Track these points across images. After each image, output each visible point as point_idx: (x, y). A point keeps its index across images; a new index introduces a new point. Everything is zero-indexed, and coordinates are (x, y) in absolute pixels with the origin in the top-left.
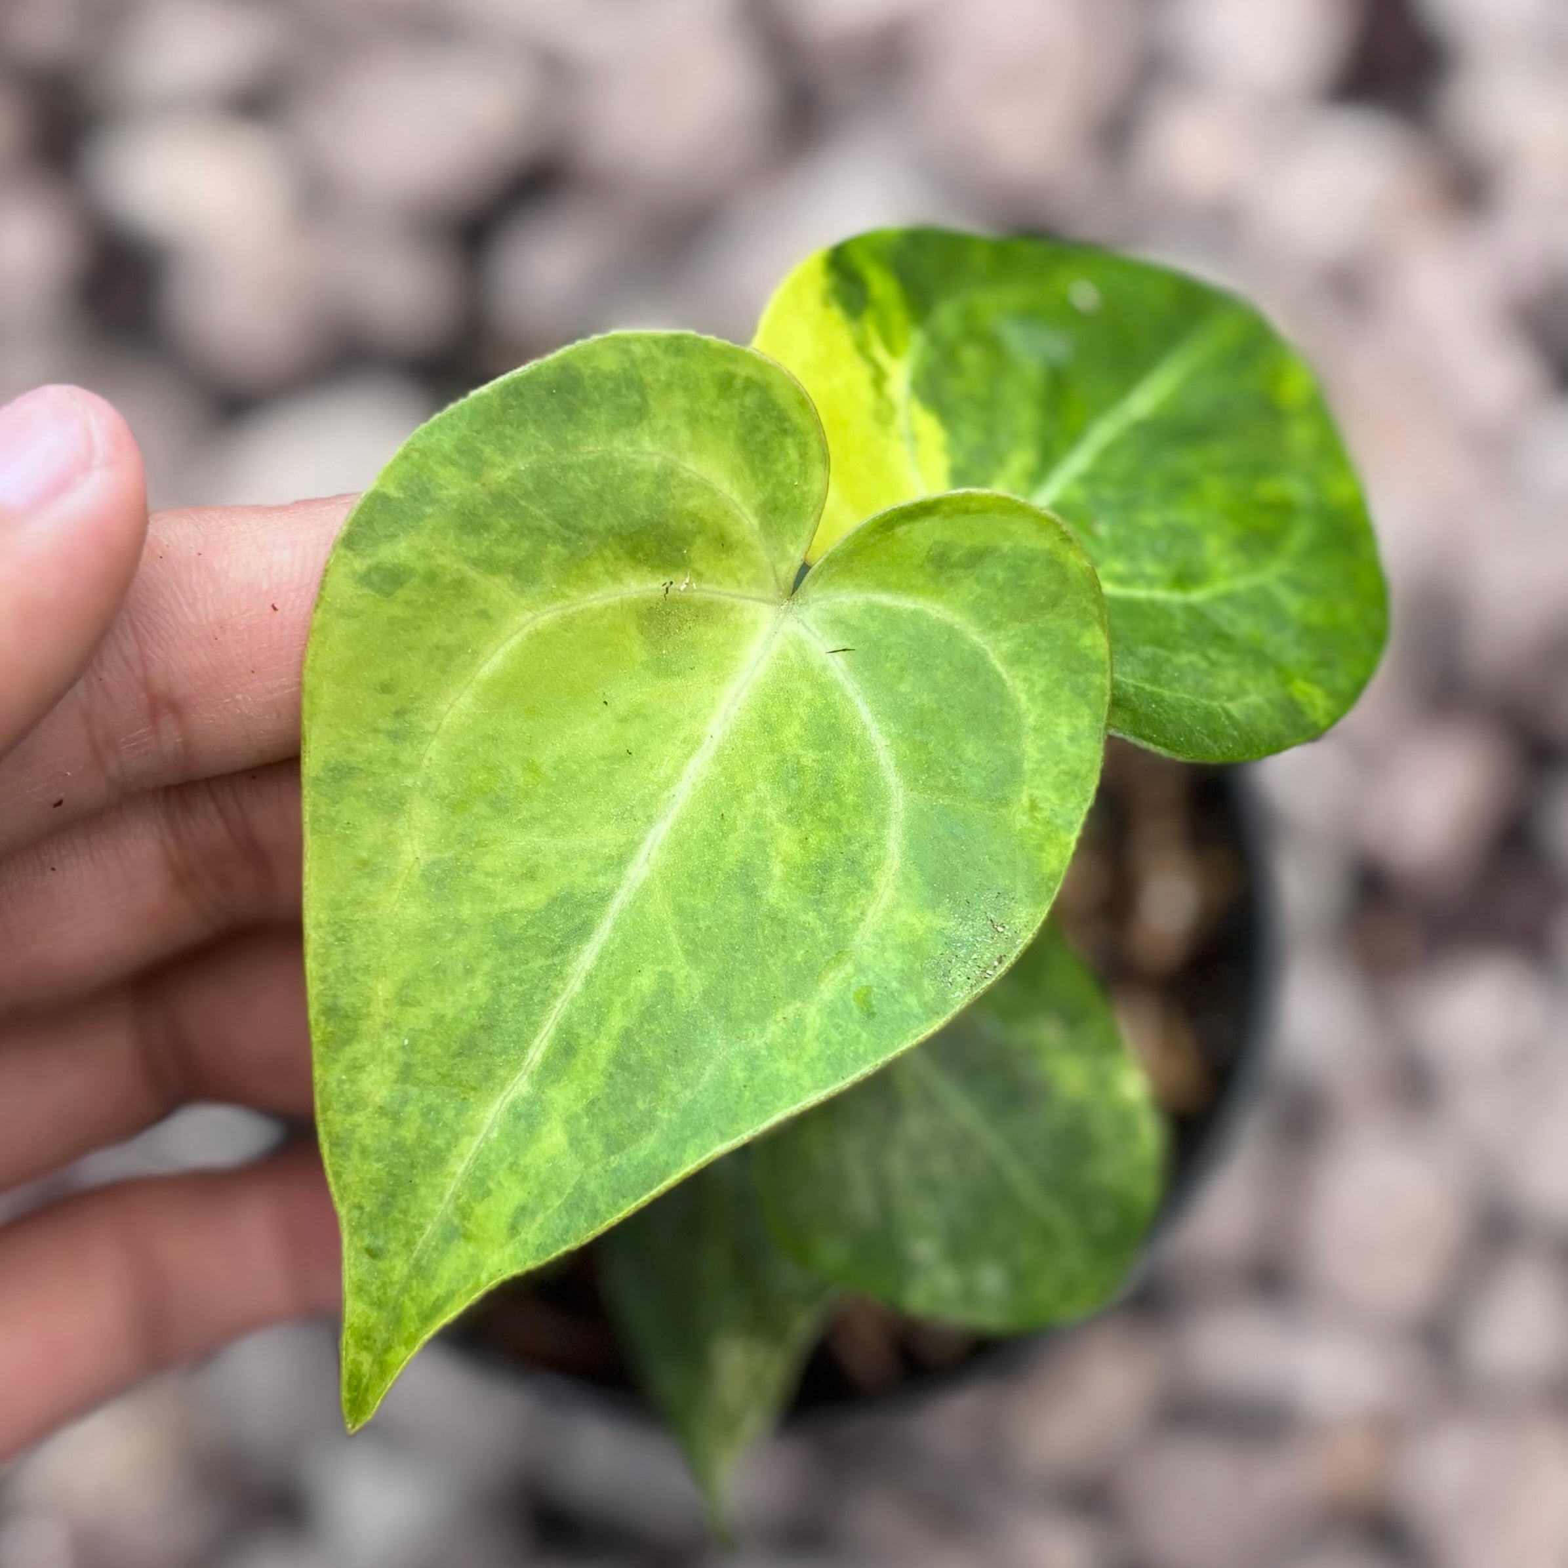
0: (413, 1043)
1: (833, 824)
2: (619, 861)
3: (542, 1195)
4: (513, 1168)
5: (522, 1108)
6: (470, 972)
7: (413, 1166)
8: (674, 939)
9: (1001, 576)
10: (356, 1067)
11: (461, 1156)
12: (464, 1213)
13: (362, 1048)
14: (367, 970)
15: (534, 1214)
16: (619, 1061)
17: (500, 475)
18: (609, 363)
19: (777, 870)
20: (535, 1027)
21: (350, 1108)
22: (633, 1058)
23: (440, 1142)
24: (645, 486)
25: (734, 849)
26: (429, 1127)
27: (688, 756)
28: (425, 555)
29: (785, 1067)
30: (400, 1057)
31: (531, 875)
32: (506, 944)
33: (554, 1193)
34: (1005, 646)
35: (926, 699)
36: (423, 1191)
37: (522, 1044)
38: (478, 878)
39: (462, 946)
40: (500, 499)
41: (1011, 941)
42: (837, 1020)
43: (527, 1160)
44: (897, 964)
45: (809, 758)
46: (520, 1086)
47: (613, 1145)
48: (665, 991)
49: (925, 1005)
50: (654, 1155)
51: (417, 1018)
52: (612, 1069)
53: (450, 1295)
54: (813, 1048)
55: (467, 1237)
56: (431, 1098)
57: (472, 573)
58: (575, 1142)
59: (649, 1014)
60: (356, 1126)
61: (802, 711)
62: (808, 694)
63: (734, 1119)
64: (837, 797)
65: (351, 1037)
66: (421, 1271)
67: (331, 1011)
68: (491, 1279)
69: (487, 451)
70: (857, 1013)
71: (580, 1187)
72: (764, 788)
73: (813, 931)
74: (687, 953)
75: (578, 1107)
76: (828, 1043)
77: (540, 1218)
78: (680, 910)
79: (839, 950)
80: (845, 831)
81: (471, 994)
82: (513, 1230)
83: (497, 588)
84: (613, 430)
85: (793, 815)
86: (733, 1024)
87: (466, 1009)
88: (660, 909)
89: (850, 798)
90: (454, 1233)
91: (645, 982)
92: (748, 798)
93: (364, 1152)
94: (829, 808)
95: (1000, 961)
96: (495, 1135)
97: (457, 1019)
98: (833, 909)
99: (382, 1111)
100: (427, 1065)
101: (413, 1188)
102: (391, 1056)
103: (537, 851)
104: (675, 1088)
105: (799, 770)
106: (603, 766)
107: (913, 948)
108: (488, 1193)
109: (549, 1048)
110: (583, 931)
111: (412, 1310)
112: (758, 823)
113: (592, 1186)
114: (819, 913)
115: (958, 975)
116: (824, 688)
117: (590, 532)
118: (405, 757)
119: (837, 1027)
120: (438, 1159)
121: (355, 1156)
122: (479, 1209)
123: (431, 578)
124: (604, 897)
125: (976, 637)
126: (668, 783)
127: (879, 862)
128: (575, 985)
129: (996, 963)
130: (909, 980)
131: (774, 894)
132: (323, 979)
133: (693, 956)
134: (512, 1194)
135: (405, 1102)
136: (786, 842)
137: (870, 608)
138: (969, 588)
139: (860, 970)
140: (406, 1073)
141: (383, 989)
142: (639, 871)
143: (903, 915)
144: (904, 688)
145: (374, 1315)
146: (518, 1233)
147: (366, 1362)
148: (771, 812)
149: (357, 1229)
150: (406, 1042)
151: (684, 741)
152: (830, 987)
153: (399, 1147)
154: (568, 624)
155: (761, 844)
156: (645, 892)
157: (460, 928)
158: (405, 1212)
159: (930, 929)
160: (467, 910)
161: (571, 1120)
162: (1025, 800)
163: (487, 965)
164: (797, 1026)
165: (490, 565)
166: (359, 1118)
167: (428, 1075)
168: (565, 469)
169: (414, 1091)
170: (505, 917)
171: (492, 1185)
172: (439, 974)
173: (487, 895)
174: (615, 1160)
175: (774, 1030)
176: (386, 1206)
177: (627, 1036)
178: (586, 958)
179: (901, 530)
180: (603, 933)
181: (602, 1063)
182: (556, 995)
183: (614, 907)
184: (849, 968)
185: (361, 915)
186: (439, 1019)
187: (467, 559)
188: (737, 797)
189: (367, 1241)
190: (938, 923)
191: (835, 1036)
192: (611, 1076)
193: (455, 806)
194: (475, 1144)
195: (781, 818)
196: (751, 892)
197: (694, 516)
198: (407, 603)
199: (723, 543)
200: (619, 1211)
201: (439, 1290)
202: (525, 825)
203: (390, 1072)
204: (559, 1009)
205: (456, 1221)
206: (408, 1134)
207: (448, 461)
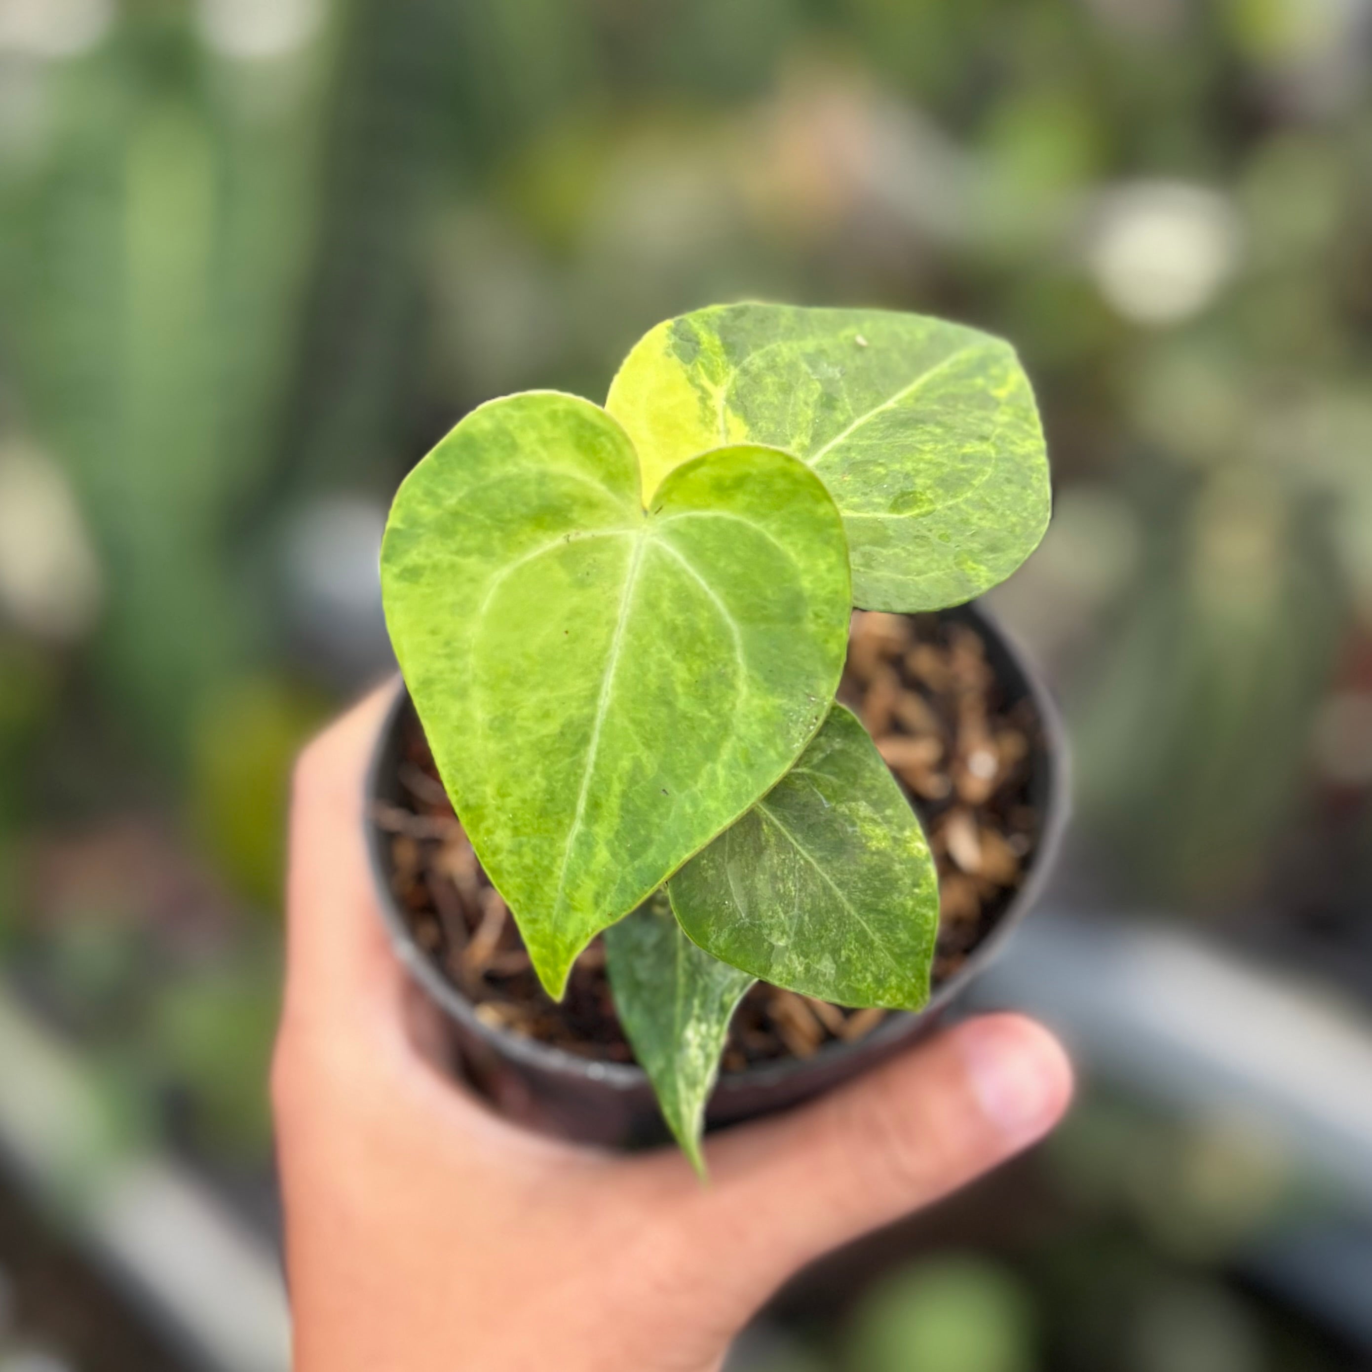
0: (514, 815)
1: (703, 655)
2: (593, 697)
3: (605, 886)
4: (587, 872)
5: (583, 838)
6: (532, 773)
7: (536, 876)
8: (635, 738)
9: (758, 490)
10: (489, 832)
11: (560, 868)
12: (570, 896)
13: (489, 822)
14: (477, 782)
15: (605, 896)
16: (623, 808)
17: (451, 502)
18: (487, 425)
19: (679, 689)
20: (576, 794)
21: (494, 853)
22: (631, 807)
23: (546, 862)
24: (531, 489)
25: (652, 680)
26: (538, 857)
27: (611, 632)
28: (428, 556)
29: (712, 804)
30: (510, 824)
31: (546, 715)
32: (546, 755)
33: (611, 885)
34: (773, 527)
35: (736, 569)
36: (546, 889)
37: (573, 805)
38: (518, 722)
39: (522, 761)
40: (456, 515)
41: (820, 704)
42: (733, 771)
43: (593, 867)
44: (760, 731)
45: (679, 619)
46: (578, 827)
47: (634, 855)
48: (638, 766)
49: (779, 754)
50: (655, 860)
51: (511, 802)
52: (621, 813)
53: (577, 939)
54: (724, 790)
55: (575, 909)
56: (534, 841)
57: (457, 559)
58: (614, 855)
59: (633, 780)
60: (500, 862)
61: (667, 592)
62: (668, 580)
63: (690, 837)
64: (702, 640)
65: (481, 818)
66: (558, 928)
67: (467, 808)
68: (593, 930)
69: (441, 491)
70: (743, 767)
71: (623, 879)
72: (660, 643)
73: (708, 721)
74: (644, 744)
75: (611, 835)
76: (731, 786)
77: (608, 898)
78: (633, 721)
79: (725, 728)
80: (712, 658)
81: (536, 784)
82: (597, 904)
83: (472, 563)
84: (503, 461)
85: (680, 654)
86: (680, 782)
87: (536, 793)
88: (621, 721)
89: (709, 639)
90: (569, 908)
91: (625, 764)
92: (653, 650)
93: (509, 873)
94: (699, 648)
95: (817, 718)
96: (573, 855)
97: (534, 799)
98: (716, 706)
99: (511, 852)
100: (525, 826)
101: (541, 888)
102: (506, 825)
103: (546, 701)
104: (657, 820)
105: (675, 629)
106: (567, 647)
107: (766, 720)
108: (579, 886)
109: (587, 805)
110: (585, 740)
111: (561, 947)
112: (661, 664)
113: (629, 879)
114: (709, 710)
115: (794, 733)
116: (676, 574)
117: (511, 521)
118: (459, 665)
119: (734, 775)
120: (548, 872)
121: (506, 876)
122: (577, 895)
123: (435, 567)
124: (591, 719)
125: (755, 525)
126: (605, 649)
127: (735, 672)
128: (590, 770)
129: (814, 721)
130: (768, 740)
131: (683, 703)
132: (456, 792)
133: (648, 745)
134: (589, 887)
135: (521, 845)
136: (681, 672)
137: (690, 521)
138: (741, 499)
139: (740, 739)
140: (516, 831)
141: (489, 790)
142: (605, 701)
143: (756, 702)
144: (722, 564)
145: (544, 951)
146: (600, 906)
147: (549, 972)
148: (668, 656)
149: (520, 911)
150: (511, 816)
151: (607, 623)
152: (726, 753)
153: (527, 869)
154: (519, 571)
155: (666, 675)
156: (611, 713)
157: (519, 751)
158: (542, 900)
159: (774, 707)
160: (519, 740)
161: (609, 843)
162: (811, 615)
163: (539, 768)
164: (713, 778)
165: (463, 552)
166: (500, 857)
167: (528, 830)
168: (485, 489)
169: (524, 839)
170: (541, 740)
171: (578, 881)
172: (515, 775)
173: (529, 732)
174: (637, 863)
175: (702, 783)
176: (530, 897)
177: (624, 795)
178: (591, 754)
179: (691, 475)
180: (596, 739)
181: (616, 811)
182: (581, 776)
183: (598, 723)
184: (734, 738)
185: (464, 755)
186: (524, 801)
187: (452, 553)
188: (645, 651)
189: (528, 916)
190: (778, 701)
191: (735, 783)
192: (623, 817)
193: (491, 687)
194: (565, 862)
195: (674, 658)
196: (669, 704)
197: (568, 495)
198: (428, 585)
199: (591, 505)
200: (646, 892)
201: (570, 937)
202: (535, 687)
203: (508, 832)
204: (586, 783)
205: (568, 901)
206: (528, 860)
207: (422, 502)
